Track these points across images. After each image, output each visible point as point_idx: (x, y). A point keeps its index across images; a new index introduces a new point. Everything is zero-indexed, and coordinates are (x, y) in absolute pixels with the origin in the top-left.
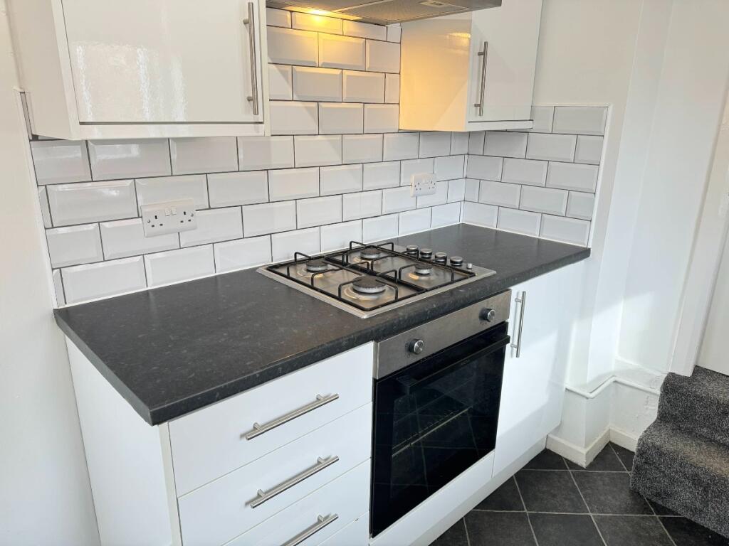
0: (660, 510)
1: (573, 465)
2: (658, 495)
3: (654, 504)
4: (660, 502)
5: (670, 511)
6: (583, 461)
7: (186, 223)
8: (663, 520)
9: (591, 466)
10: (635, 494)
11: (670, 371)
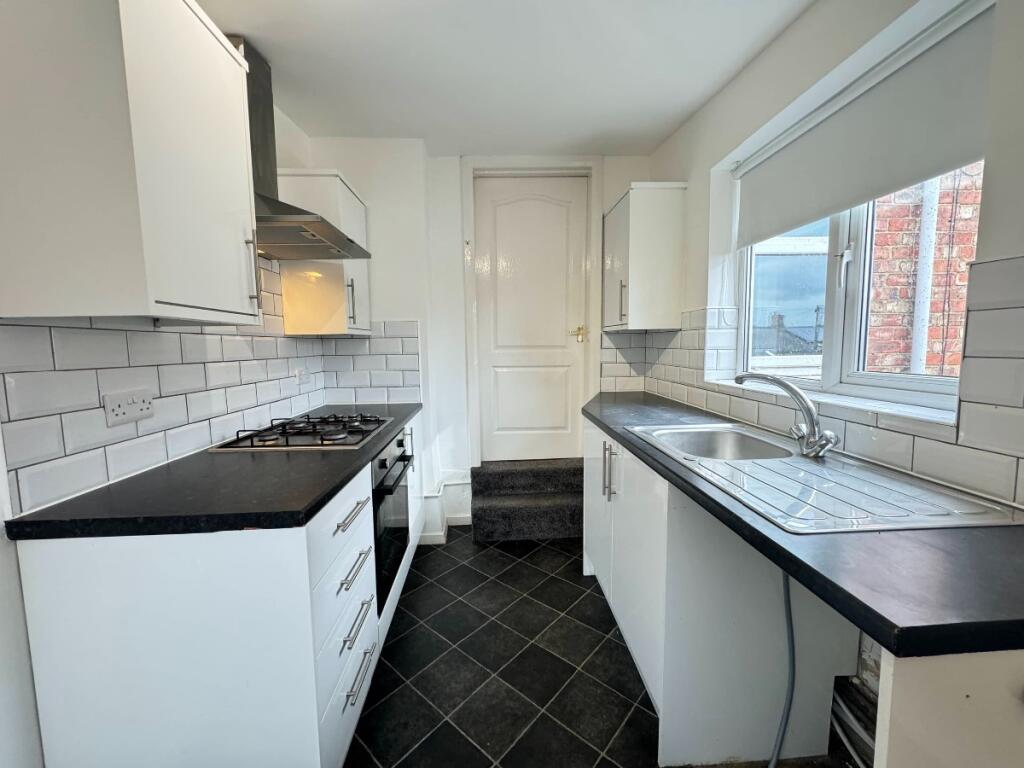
0: (492, 543)
1: (439, 546)
2: (488, 536)
3: (488, 542)
4: (490, 540)
5: (496, 542)
6: (443, 541)
7: (145, 412)
8: (496, 547)
9: (448, 541)
10: (476, 542)
11: (471, 466)
